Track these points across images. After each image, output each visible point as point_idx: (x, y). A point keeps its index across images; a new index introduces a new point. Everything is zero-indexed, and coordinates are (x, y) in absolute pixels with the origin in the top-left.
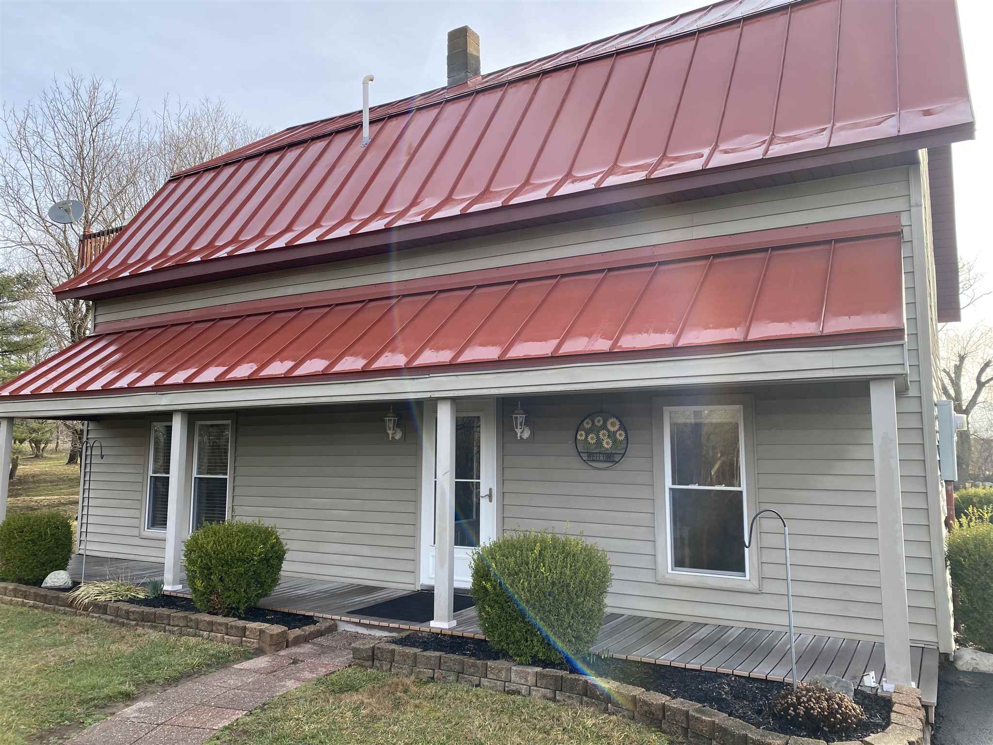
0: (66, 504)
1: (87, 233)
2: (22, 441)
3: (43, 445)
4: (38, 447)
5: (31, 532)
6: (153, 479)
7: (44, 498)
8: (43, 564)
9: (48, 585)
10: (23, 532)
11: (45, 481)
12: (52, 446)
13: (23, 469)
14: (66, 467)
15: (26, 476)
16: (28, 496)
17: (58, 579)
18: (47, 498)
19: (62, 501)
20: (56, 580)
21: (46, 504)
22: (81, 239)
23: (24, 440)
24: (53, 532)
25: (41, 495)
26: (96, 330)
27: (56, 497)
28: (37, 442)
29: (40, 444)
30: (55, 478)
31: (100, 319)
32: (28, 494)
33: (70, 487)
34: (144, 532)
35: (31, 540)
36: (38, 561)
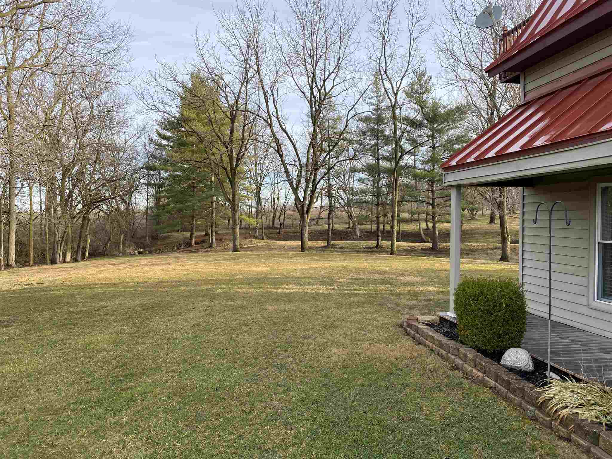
0: (492, 249)
1: (506, 32)
2: (464, 210)
3: (475, 212)
4: (472, 213)
5: (486, 301)
6: (601, 246)
7: (478, 244)
8: (499, 336)
9: (508, 363)
10: (477, 300)
11: (478, 234)
12: (480, 212)
13: (467, 226)
14: (489, 225)
15: (467, 230)
16: (470, 242)
17: (517, 358)
18: (481, 244)
19: (489, 247)
20: (515, 359)
21: (480, 248)
22: (501, 37)
23: (466, 208)
24: (507, 303)
25: (476, 243)
26: (526, 99)
27: (485, 244)
28: (472, 210)
29: (474, 211)
30: (483, 232)
31: (529, 87)
32: (470, 241)
33: (492, 237)
34: (594, 302)
35: (486, 310)
36: (494, 333)
